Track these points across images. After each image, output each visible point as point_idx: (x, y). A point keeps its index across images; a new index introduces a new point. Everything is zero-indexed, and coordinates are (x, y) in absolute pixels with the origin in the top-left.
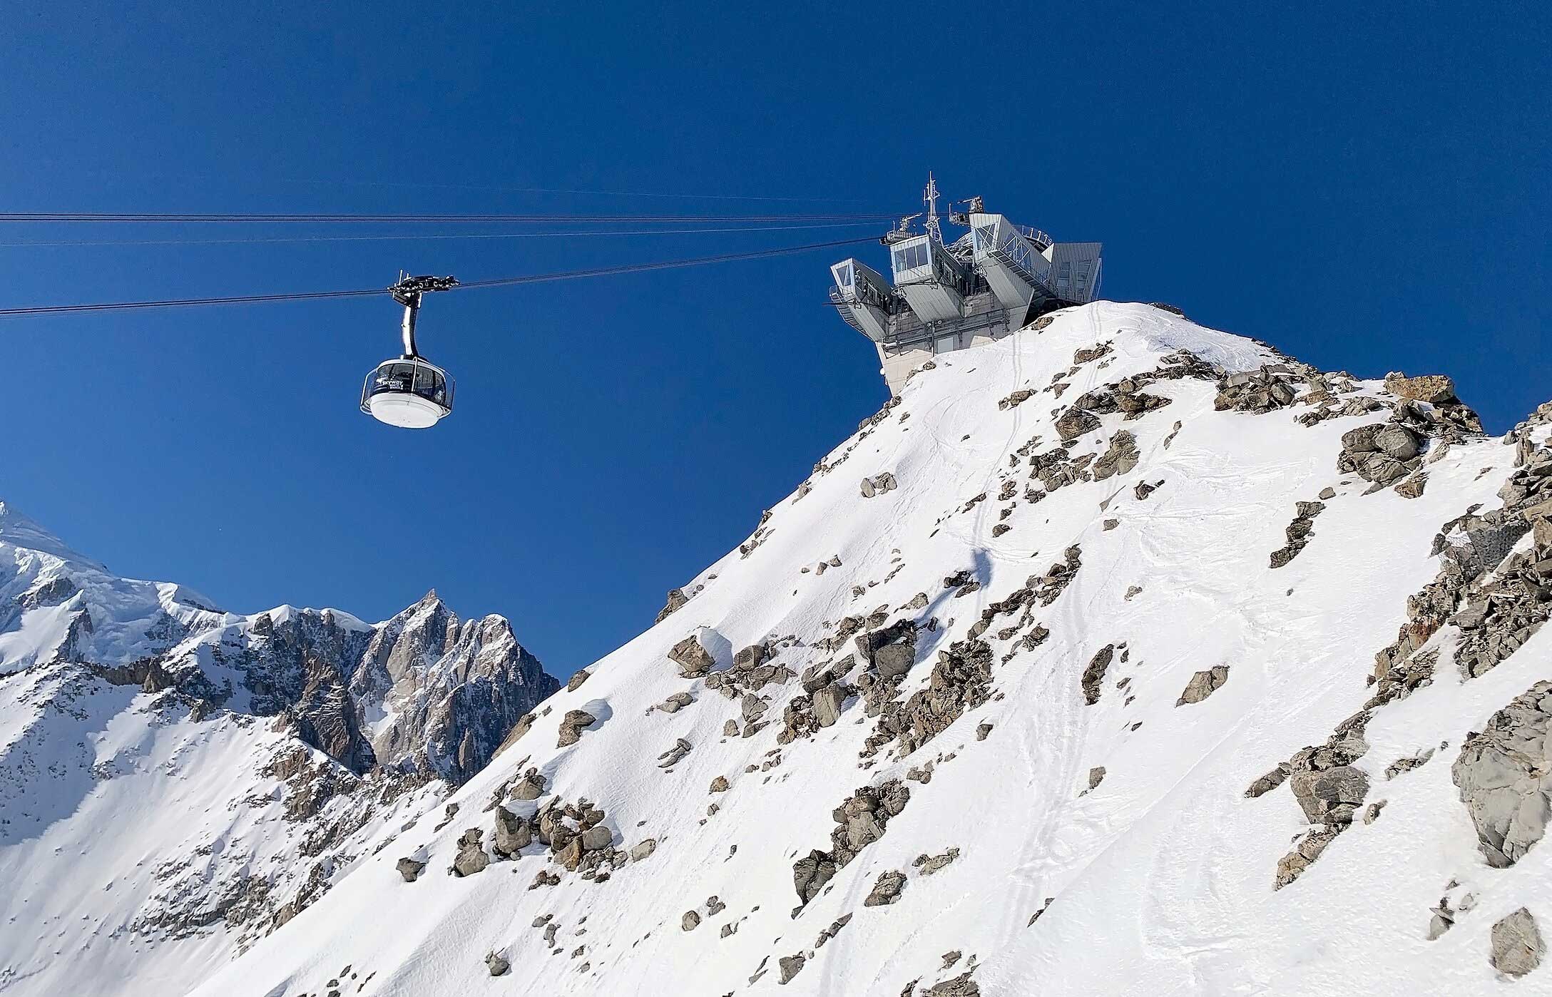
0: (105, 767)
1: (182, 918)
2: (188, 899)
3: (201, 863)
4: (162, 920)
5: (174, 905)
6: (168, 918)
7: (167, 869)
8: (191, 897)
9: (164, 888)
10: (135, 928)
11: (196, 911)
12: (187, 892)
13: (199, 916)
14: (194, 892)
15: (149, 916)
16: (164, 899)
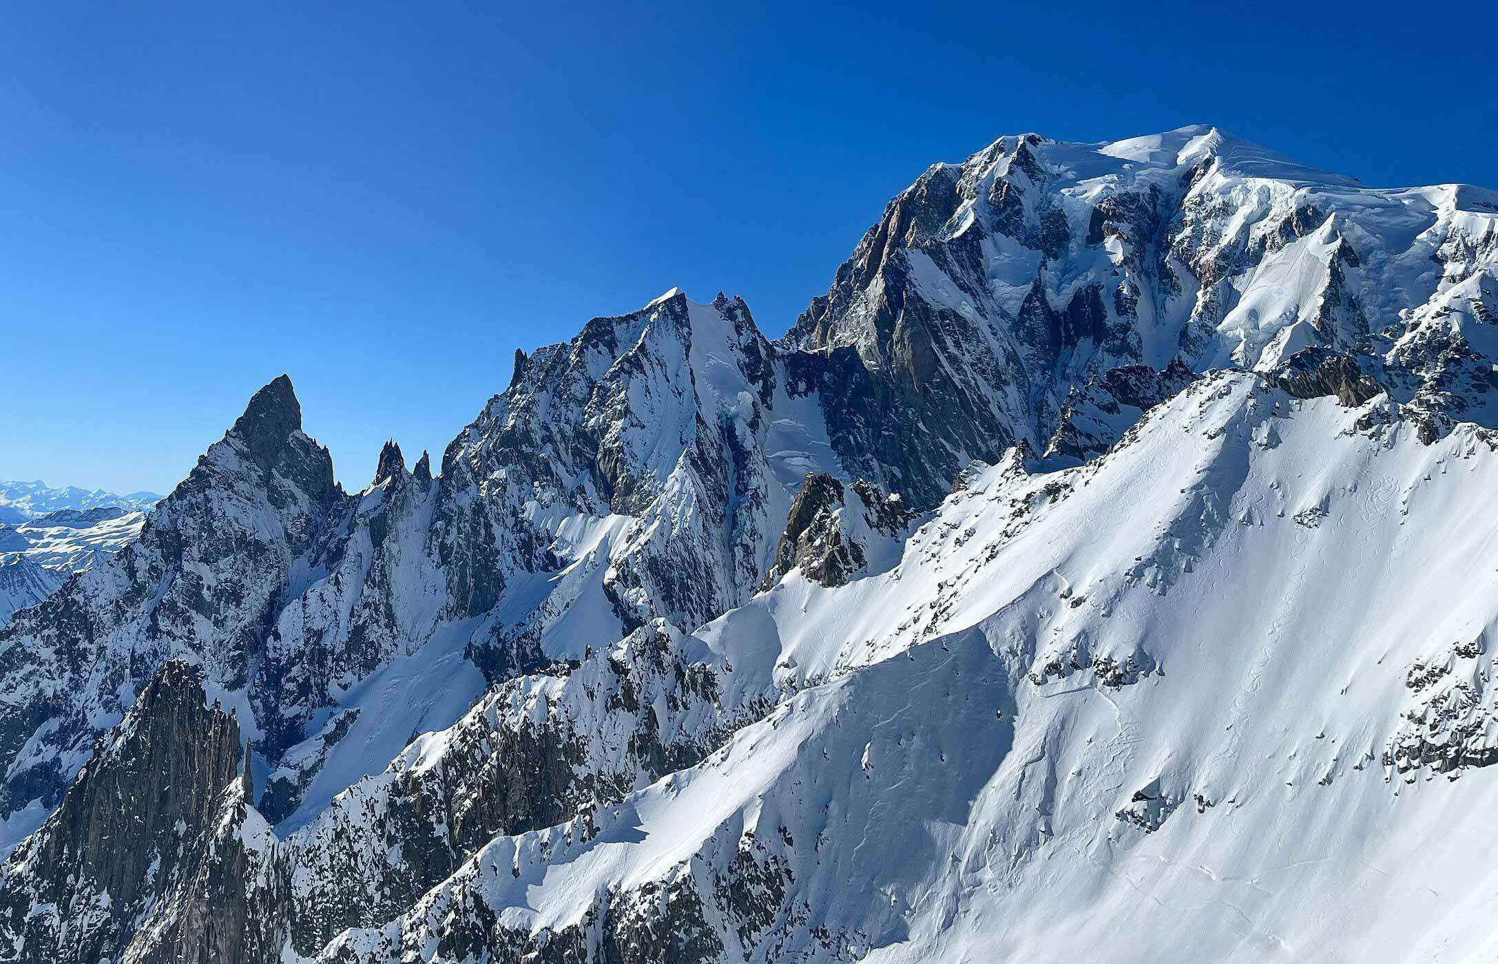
0: (1310, 517)
1: (1451, 753)
2: (1453, 725)
3: (1465, 669)
4: (1423, 753)
5: (1436, 731)
6: (1430, 749)
7: (1418, 674)
8: (1458, 722)
9: (1417, 702)
10: (1388, 760)
11: (1469, 743)
12: (1450, 714)
13: (1475, 752)
14: (1462, 716)
15: (1405, 744)
16: (1421, 721)
